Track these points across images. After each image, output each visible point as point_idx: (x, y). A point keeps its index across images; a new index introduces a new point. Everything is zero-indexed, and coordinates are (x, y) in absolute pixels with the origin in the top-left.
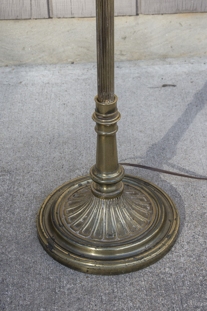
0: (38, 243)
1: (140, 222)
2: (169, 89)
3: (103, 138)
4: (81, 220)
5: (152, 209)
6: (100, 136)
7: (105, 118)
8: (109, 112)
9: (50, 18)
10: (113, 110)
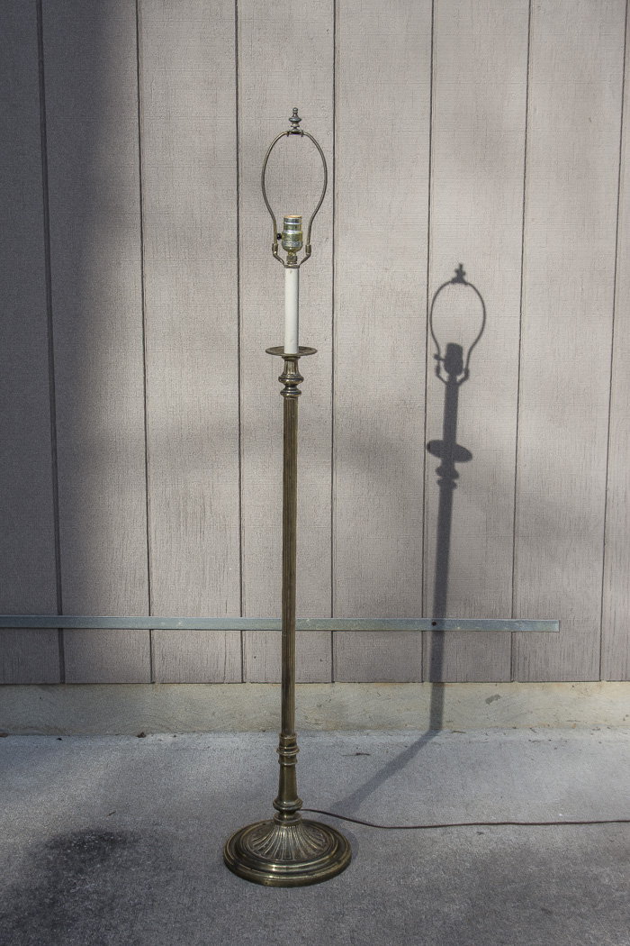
0: (225, 866)
1: (314, 849)
2: (362, 757)
3: (285, 768)
4: (264, 846)
5: (326, 841)
6: (282, 767)
7: (286, 750)
8: (290, 745)
9: (243, 682)
10: (293, 744)
